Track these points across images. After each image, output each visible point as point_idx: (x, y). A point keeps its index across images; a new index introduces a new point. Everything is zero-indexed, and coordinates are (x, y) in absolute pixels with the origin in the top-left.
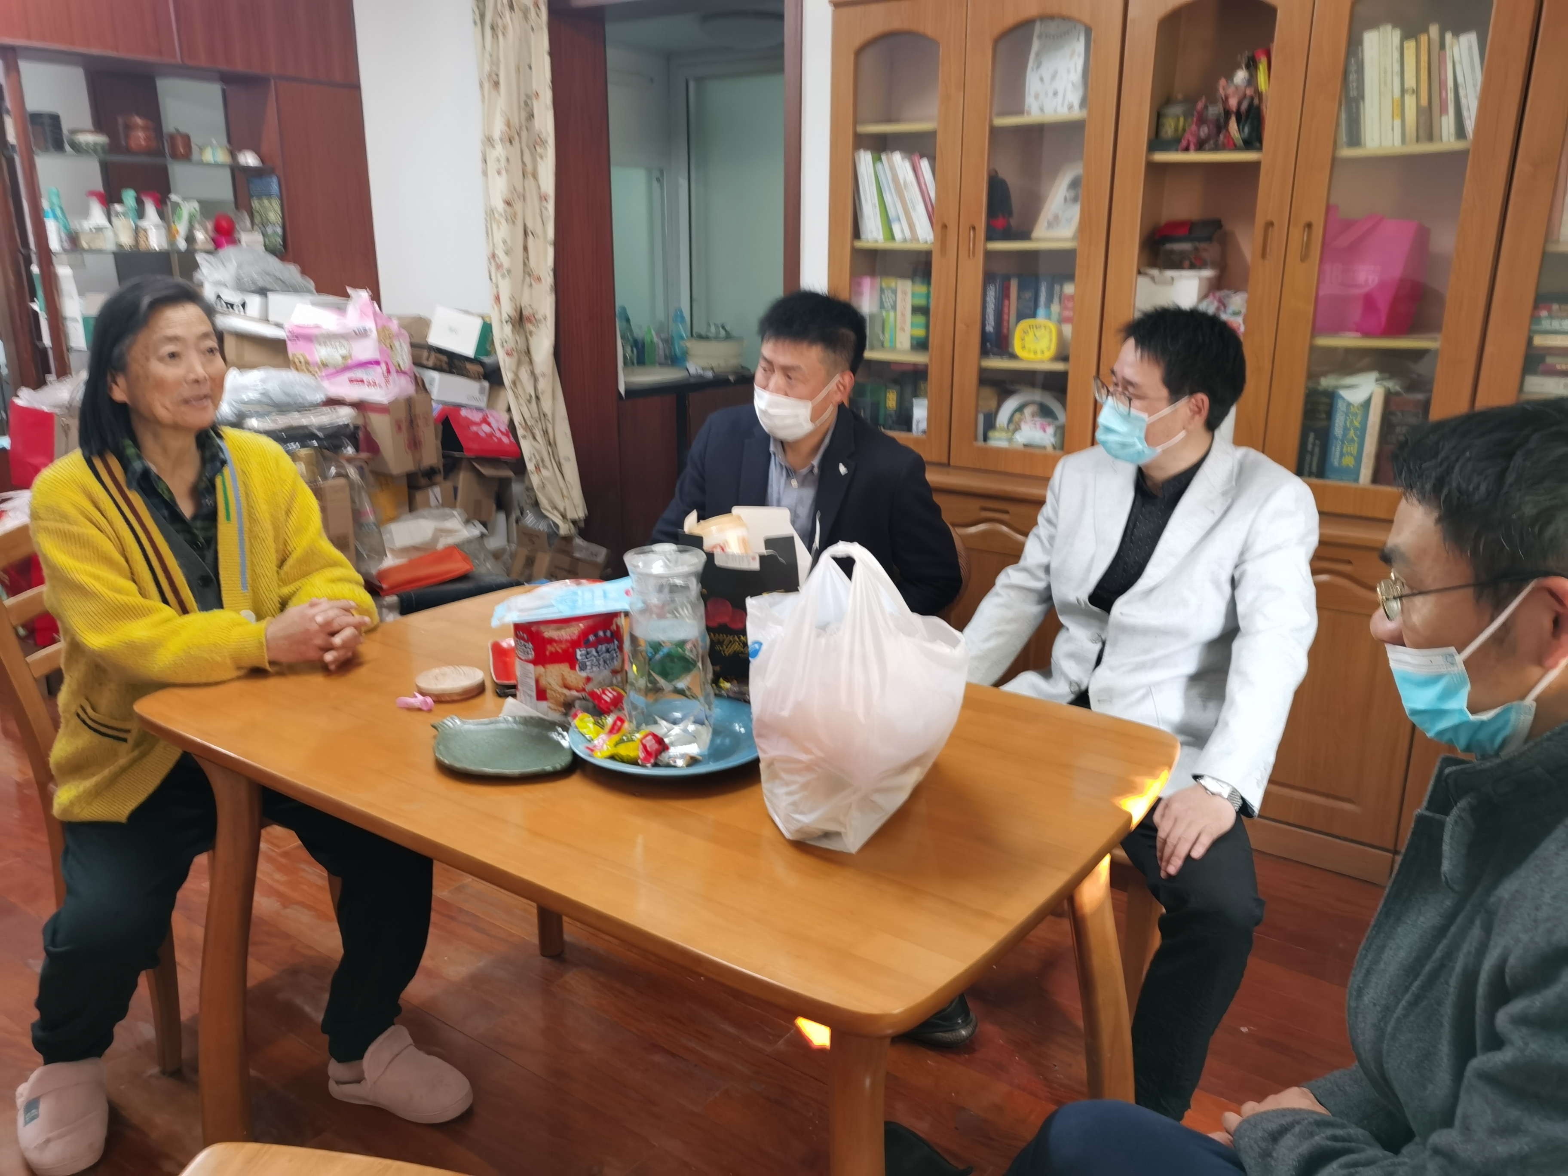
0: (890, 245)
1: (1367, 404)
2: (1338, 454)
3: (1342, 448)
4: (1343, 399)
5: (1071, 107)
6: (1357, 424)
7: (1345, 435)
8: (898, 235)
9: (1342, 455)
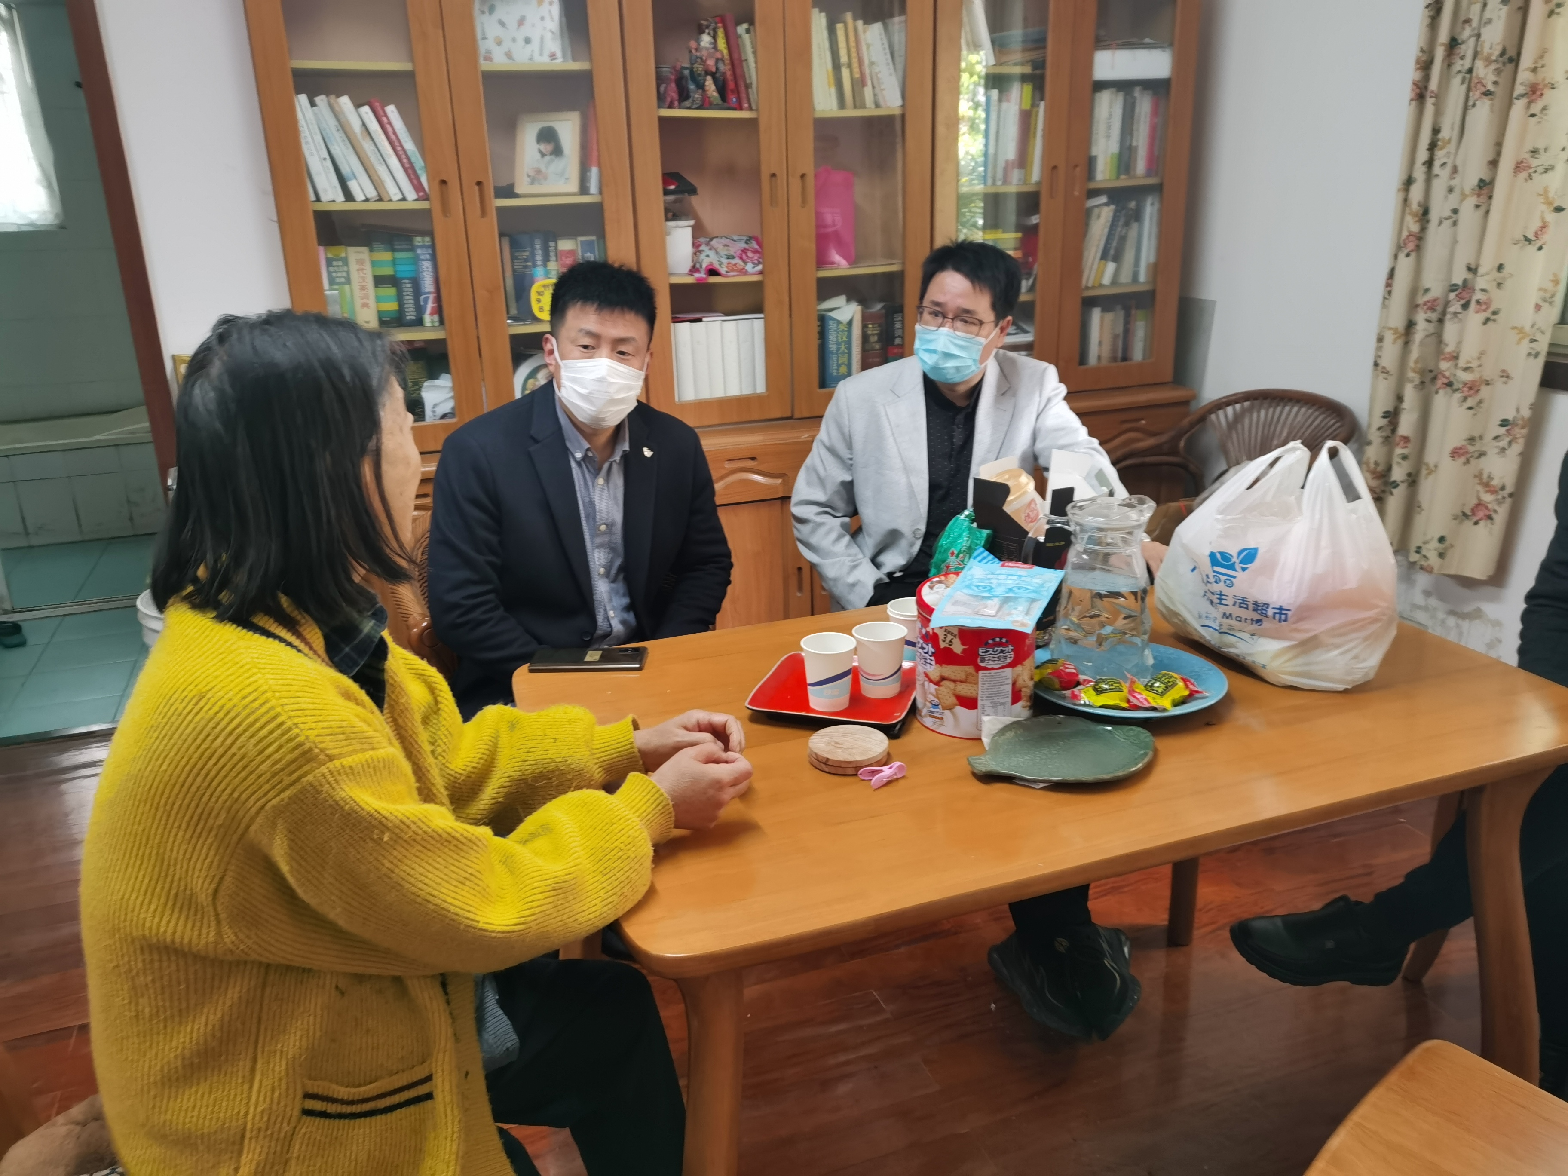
0: (350, 206)
1: (850, 323)
2: (835, 365)
3: (838, 360)
4: (834, 319)
5: (553, 56)
6: (845, 338)
7: (838, 349)
8: (359, 196)
9: (839, 366)
